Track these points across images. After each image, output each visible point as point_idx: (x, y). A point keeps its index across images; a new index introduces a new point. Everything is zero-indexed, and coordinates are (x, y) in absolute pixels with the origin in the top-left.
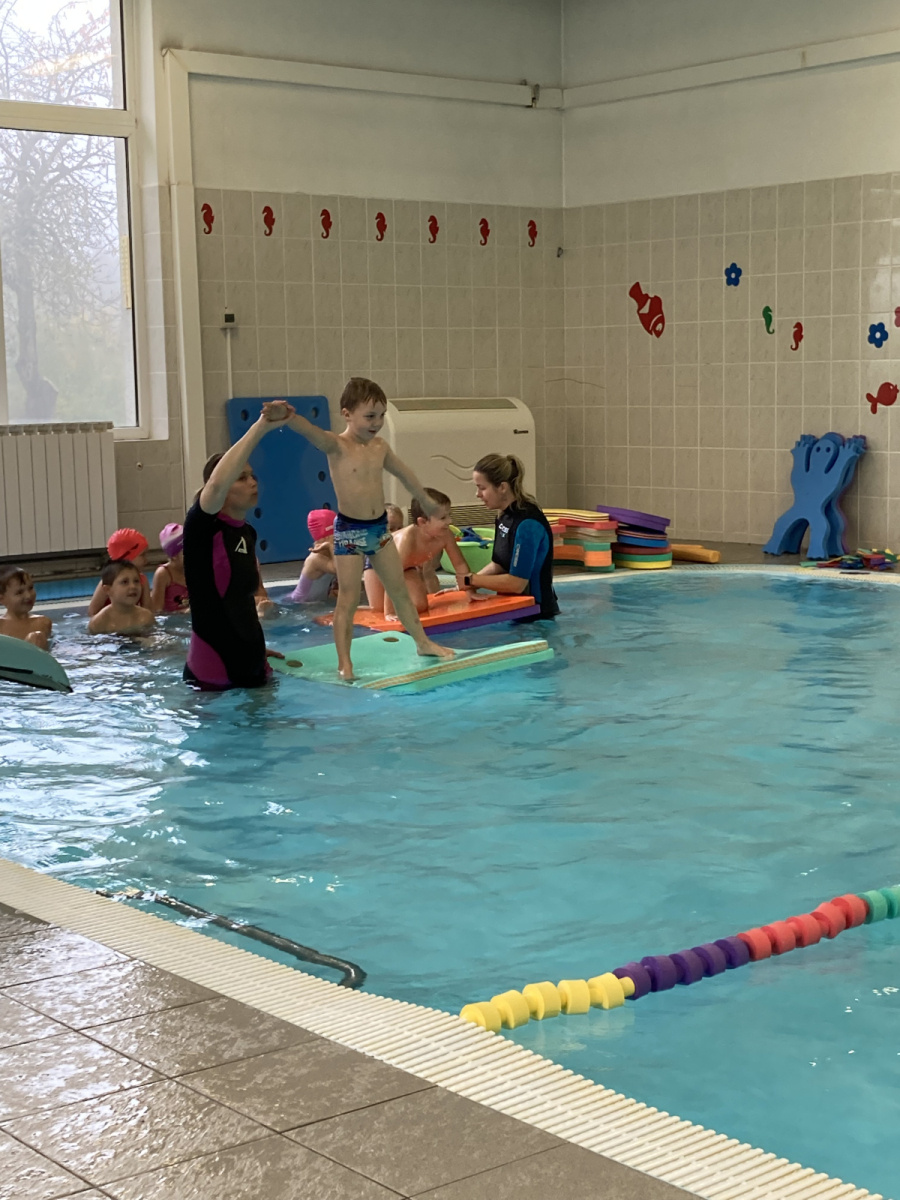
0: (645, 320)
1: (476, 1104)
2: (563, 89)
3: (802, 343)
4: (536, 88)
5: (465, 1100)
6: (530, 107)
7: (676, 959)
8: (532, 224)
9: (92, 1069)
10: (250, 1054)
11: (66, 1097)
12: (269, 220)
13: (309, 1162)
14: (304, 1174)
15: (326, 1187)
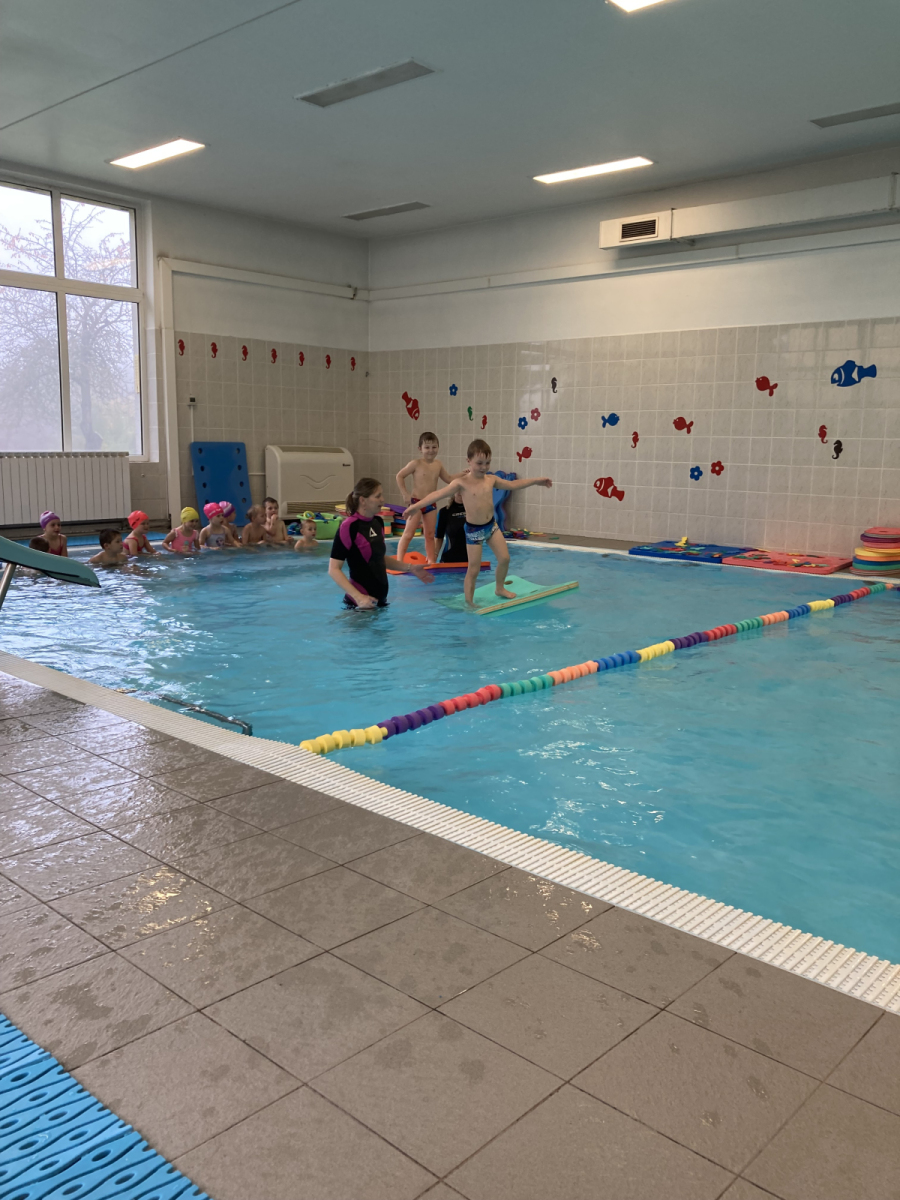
0: (410, 411)
1: (305, 787)
2: (369, 290)
3: (487, 426)
4: (356, 289)
5: (300, 786)
6: (352, 299)
7: (408, 717)
8: (353, 359)
9: (105, 774)
10: (188, 766)
11: (90, 787)
12: (214, 349)
13: (217, 816)
14: (214, 823)
15: (225, 828)
